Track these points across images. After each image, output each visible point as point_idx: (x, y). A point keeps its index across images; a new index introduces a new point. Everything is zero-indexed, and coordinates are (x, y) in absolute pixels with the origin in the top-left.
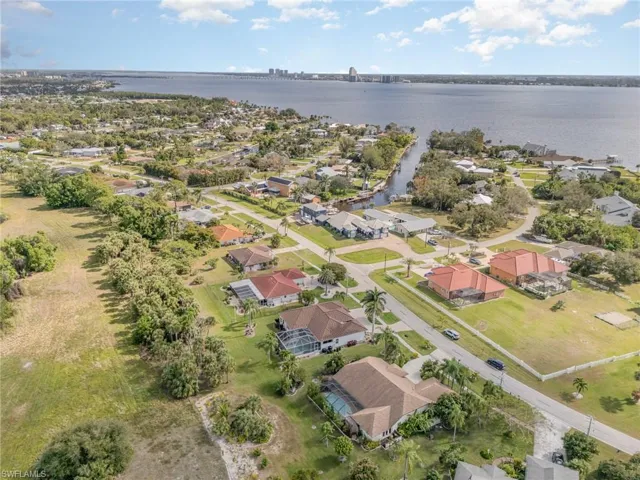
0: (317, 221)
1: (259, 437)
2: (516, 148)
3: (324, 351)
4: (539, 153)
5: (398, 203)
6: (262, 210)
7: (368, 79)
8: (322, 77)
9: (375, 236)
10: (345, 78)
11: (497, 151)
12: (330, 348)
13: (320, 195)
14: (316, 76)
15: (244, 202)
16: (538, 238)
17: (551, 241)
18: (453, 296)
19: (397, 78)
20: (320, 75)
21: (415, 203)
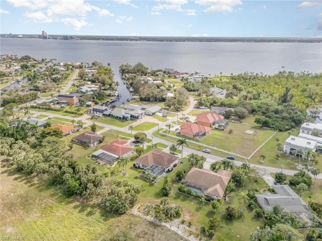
0: (104, 115)
1: (178, 215)
2: (161, 71)
3: (167, 172)
4: (171, 72)
5: (133, 101)
6: (65, 113)
7: (55, 37)
8: (25, 36)
9: (140, 117)
10: (40, 37)
11: (154, 73)
12: (169, 170)
13: (93, 101)
14: (21, 36)
15: (50, 111)
16: (201, 107)
17: (206, 108)
18: (195, 136)
19: (71, 37)
20: (23, 35)
21: (142, 99)
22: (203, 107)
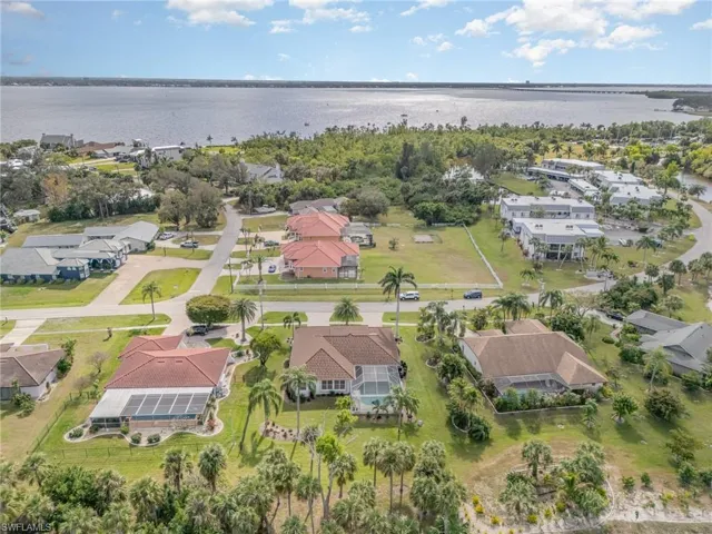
2: (32, 143)
4: (67, 145)
11: (14, 149)
16: (260, 210)
17: (273, 209)
21: (55, 217)
22: (264, 209)
